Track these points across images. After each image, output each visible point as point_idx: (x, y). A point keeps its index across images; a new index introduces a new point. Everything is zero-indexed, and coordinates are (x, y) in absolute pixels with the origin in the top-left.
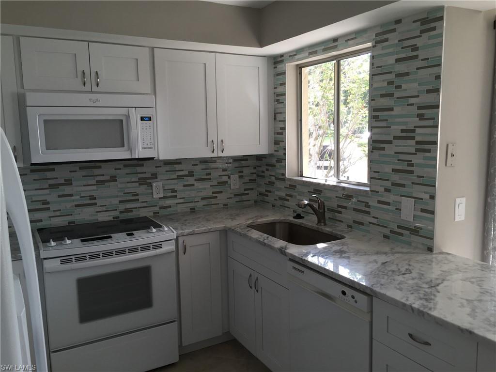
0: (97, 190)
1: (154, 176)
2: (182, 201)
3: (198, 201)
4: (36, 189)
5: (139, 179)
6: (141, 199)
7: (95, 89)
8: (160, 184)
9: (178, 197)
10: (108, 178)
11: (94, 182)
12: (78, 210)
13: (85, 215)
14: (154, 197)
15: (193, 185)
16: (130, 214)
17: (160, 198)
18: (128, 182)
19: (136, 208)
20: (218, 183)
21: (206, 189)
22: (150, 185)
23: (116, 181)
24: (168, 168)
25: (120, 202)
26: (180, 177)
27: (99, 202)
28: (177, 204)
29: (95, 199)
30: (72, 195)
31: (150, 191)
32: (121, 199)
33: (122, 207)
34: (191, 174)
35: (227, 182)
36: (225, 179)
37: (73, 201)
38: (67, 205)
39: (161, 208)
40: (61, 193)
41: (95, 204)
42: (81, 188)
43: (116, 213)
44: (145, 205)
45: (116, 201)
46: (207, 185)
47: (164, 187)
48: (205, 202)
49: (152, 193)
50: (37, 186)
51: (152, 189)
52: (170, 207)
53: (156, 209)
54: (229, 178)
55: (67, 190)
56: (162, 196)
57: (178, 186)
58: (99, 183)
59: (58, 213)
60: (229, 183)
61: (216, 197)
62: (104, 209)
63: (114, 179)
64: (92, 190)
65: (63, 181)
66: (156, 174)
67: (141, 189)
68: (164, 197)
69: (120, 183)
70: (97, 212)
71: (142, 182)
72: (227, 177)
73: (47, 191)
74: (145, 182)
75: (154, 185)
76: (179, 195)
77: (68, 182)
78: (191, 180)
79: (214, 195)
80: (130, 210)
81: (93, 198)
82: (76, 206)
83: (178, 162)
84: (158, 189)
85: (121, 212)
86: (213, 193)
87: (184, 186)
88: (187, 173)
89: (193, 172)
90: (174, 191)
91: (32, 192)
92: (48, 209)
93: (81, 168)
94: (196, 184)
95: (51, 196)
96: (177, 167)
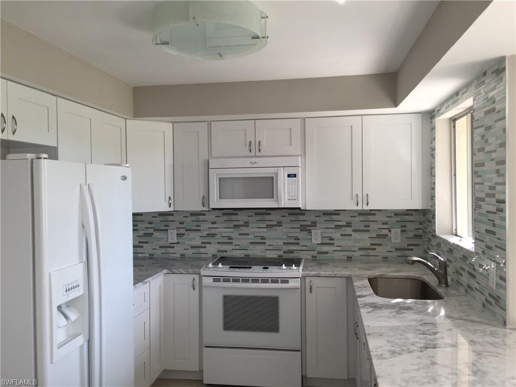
0: (267, 232)
1: (314, 224)
2: (339, 249)
3: (355, 251)
4: (225, 228)
5: (301, 226)
6: (302, 243)
7: (258, 154)
8: (319, 231)
9: (335, 245)
10: (275, 223)
11: (265, 225)
12: (251, 246)
13: (257, 251)
14: (313, 242)
15: (351, 235)
16: (291, 254)
17: (318, 244)
18: (291, 228)
19: (297, 250)
20: (377, 235)
21: (364, 240)
22: (310, 232)
23: (282, 226)
24: (327, 218)
25: (284, 243)
26: (337, 227)
27: (268, 242)
28: (334, 251)
29: (265, 239)
30: (248, 234)
31: (310, 237)
32: (285, 242)
33: (286, 248)
34: (349, 225)
35: (387, 235)
36: (385, 232)
37: (249, 239)
38: (244, 242)
39: (319, 253)
40: (241, 232)
41: (265, 243)
42: (256, 229)
43: (281, 253)
44: (305, 248)
45: (281, 243)
46: (365, 236)
47: (321, 235)
48: (362, 253)
49: (311, 239)
51: (311, 235)
52: (327, 253)
53: (315, 253)
54: (390, 231)
55: (245, 230)
56: (320, 243)
57: (336, 235)
58: (269, 226)
59: (238, 247)
60: (389, 236)
61: (375, 249)
62: (271, 248)
63: (280, 224)
64: (263, 232)
65: (243, 223)
67: (302, 235)
68: (322, 244)
69: (285, 228)
70: (266, 250)
71: (303, 228)
72: (388, 230)
73: (232, 230)
74: (306, 228)
75: (313, 232)
76: (336, 243)
77: (246, 224)
78: (348, 231)
79: (373, 247)
80: (292, 252)
81: (263, 238)
82: (251, 243)
83: (336, 213)
84: (317, 236)
85: (284, 252)
86: (372, 244)
87: (342, 235)
88: (345, 224)
89: (351, 223)
90: (331, 239)
91: (222, 230)
92: (232, 243)
93: (256, 214)
94: (354, 235)
95: (234, 234)
96: (335, 217)
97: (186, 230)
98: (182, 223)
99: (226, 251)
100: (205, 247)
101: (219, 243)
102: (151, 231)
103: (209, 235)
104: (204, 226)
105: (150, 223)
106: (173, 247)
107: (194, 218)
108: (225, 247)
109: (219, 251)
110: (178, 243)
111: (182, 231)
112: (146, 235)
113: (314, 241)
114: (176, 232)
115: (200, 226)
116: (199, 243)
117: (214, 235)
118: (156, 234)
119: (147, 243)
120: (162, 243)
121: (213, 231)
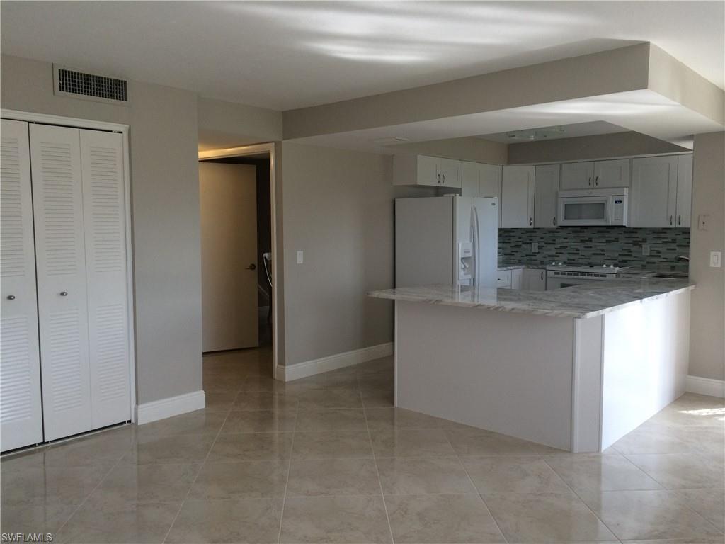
0: (606, 246)
1: (644, 240)
2: (664, 260)
5: (634, 241)
6: (634, 255)
7: (595, 186)
8: (648, 246)
9: (662, 257)
10: (613, 239)
11: (605, 241)
12: (594, 257)
15: (675, 249)
17: (647, 256)
18: (625, 243)
22: (641, 246)
24: (655, 235)
25: (620, 255)
26: (665, 243)
28: (660, 261)
30: (591, 247)
33: (621, 258)
34: (674, 241)
39: (648, 263)
40: (586, 246)
41: (604, 254)
42: (598, 244)
44: (636, 259)
45: (617, 254)
47: (650, 249)
49: (641, 252)
50: (574, 240)
51: (642, 249)
52: (654, 263)
53: (644, 263)
55: (589, 244)
56: (648, 254)
57: (663, 249)
58: (608, 242)
63: (617, 240)
64: (603, 246)
65: (587, 239)
66: (646, 239)
67: (634, 248)
68: (650, 256)
69: (621, 243)
71: (636, 243)
73: (579, 244)
74: (637, 244)
75: (643, 246)
76: (663, 255)
77: (590, 240)
78: (673, 246)
81: (603, 250)
82: (594, 254)
83: (665, 230)
84: (646, 250)
85: (619, 262)
87: (667, 249)
88: (671, 240)
90: (659, 252)
91: (572, 244)
92: (578, 254)
93: (599, 232)
94: (678, 249)
95: (580, 247)
96: (662, 235)
97: (546, 243)
98: (542, 238)
99: (574, 260)
100: (558, 256)
101: (569, 253)
102: (520, 243)
103: (561, 247)
104: (558, 241)
105: (520, 238)
106: (535, 256)
107: (551, 235)
108: (572, 257)
109: (568, 260)
110: (538, 253)
111: (543, 244)
112: (517, 246)
113: (643, 254)
114: (537, 244)
115: (555, 240)
116: (554, 253)
117: (565, 247)
118: (524, 246)
119: (517, 252)
120: (528, 253)
121: (565, 245)
